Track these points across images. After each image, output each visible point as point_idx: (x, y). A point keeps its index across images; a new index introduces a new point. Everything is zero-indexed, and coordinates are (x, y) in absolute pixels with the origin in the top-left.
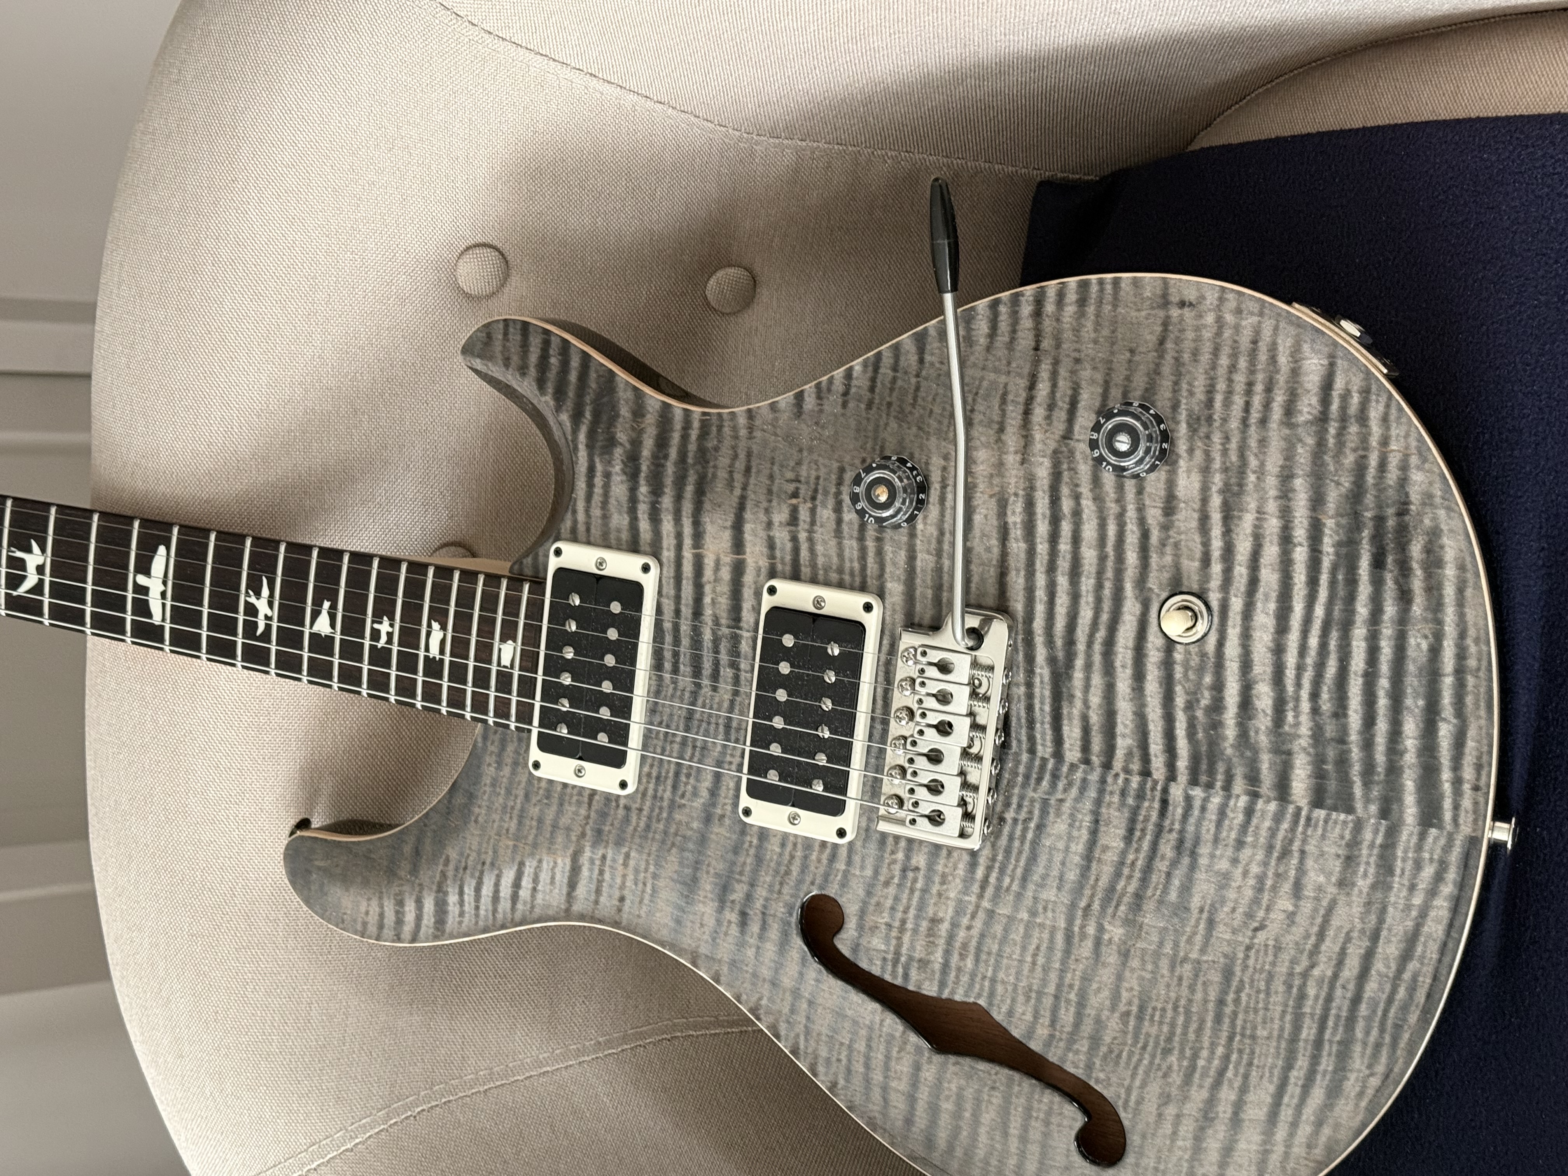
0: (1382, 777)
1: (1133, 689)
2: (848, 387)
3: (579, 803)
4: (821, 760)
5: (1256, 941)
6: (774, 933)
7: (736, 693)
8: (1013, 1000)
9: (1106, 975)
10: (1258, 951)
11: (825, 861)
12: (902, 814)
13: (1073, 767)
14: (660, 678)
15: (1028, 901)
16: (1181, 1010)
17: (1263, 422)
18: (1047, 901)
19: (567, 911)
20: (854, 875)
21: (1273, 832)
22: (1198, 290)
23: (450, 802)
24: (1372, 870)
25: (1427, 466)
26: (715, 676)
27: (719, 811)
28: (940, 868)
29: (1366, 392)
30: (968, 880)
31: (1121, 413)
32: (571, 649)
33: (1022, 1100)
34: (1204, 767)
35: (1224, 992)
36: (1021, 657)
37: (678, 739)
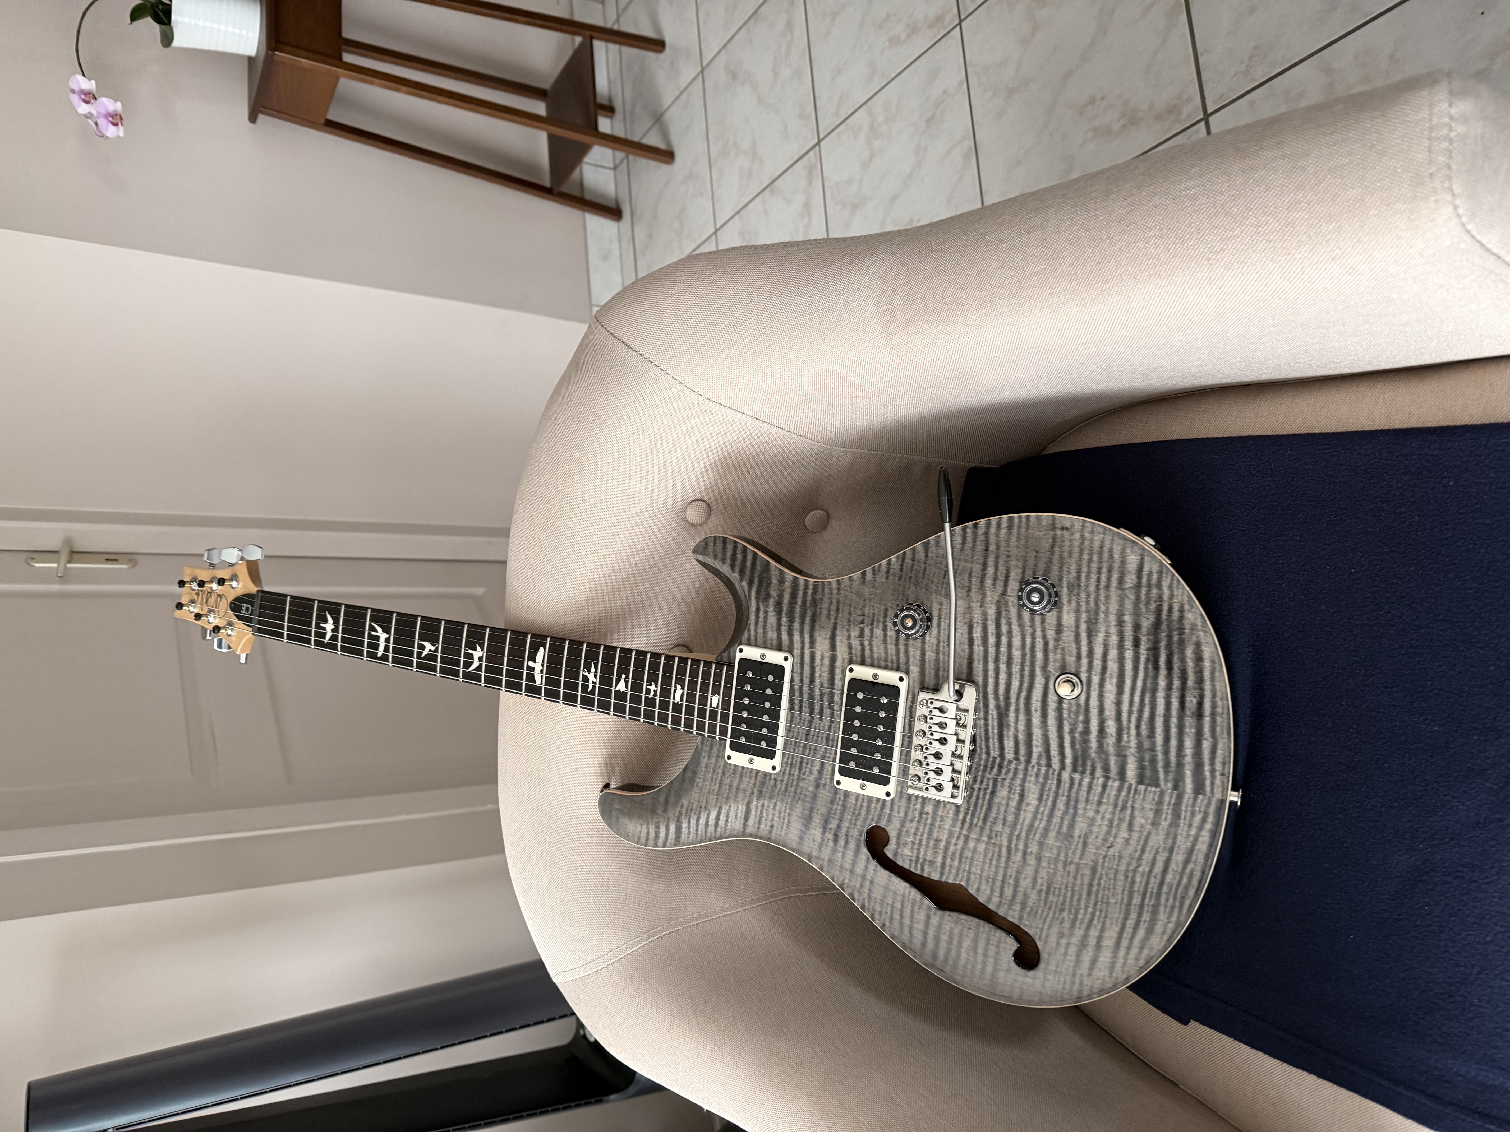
0: (1174, 769)
1: (1042, 722)
2: (889, 569)
3: (750, 777)
4: (878, 756)
5: (1109, 853)
6: (852, 846)
7: (832, 722)
8: (980, 883)
9: (1029, 871)
10: (1110, 859)
11: (879, 809)
12: (920, 785)
13: (1010, 762)
14: (793, 714)
15: (987, 831)
16: (1069, 889)
17: (1107, 587)
18: (997, 831)
19: (744, 832)
20: (895, 816)
21: (1117, 797)
22: (1071, 522)
23: (684, 776)
24: (1169, 817)
25: (1193, 610)
26: (821, 713)
27: (823, 782)
28: (940, 813)
29: (1160, 573)
30: (955, 820)
31: (1033, 583)
32: (747, 699)
33: (985, 935)
34: (1080, 762)
35: (1092, 880)
36: (981, 705)
37: (802, 745)
